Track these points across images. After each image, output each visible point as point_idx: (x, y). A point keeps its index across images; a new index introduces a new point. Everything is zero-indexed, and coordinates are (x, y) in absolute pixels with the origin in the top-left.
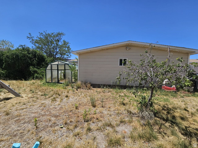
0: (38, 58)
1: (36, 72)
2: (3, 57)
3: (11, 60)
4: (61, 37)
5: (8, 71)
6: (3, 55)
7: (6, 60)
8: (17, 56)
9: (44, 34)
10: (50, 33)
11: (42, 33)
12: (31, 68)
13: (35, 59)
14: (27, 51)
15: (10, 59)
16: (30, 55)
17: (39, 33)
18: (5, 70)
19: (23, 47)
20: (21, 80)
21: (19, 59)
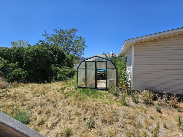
0: (59, 55)
1: (57, 71)
2: (23, 54)
3: (32, 58)
4: (75, 33)
5: (29, 71)
6: (23, 51)
7: (26, 58)
8: (38, 52)
9: (59, 31)
10: (64, 30)
11: (56, 30)
12: (53, 67)
13: (56, 57)
14: (47, 47)
15: (30, 56)
16: (51, 52)
17: (54, 30)
18: (25, 70)
19: (43, 42)
20: (44, 83)
21: (40, 56)
